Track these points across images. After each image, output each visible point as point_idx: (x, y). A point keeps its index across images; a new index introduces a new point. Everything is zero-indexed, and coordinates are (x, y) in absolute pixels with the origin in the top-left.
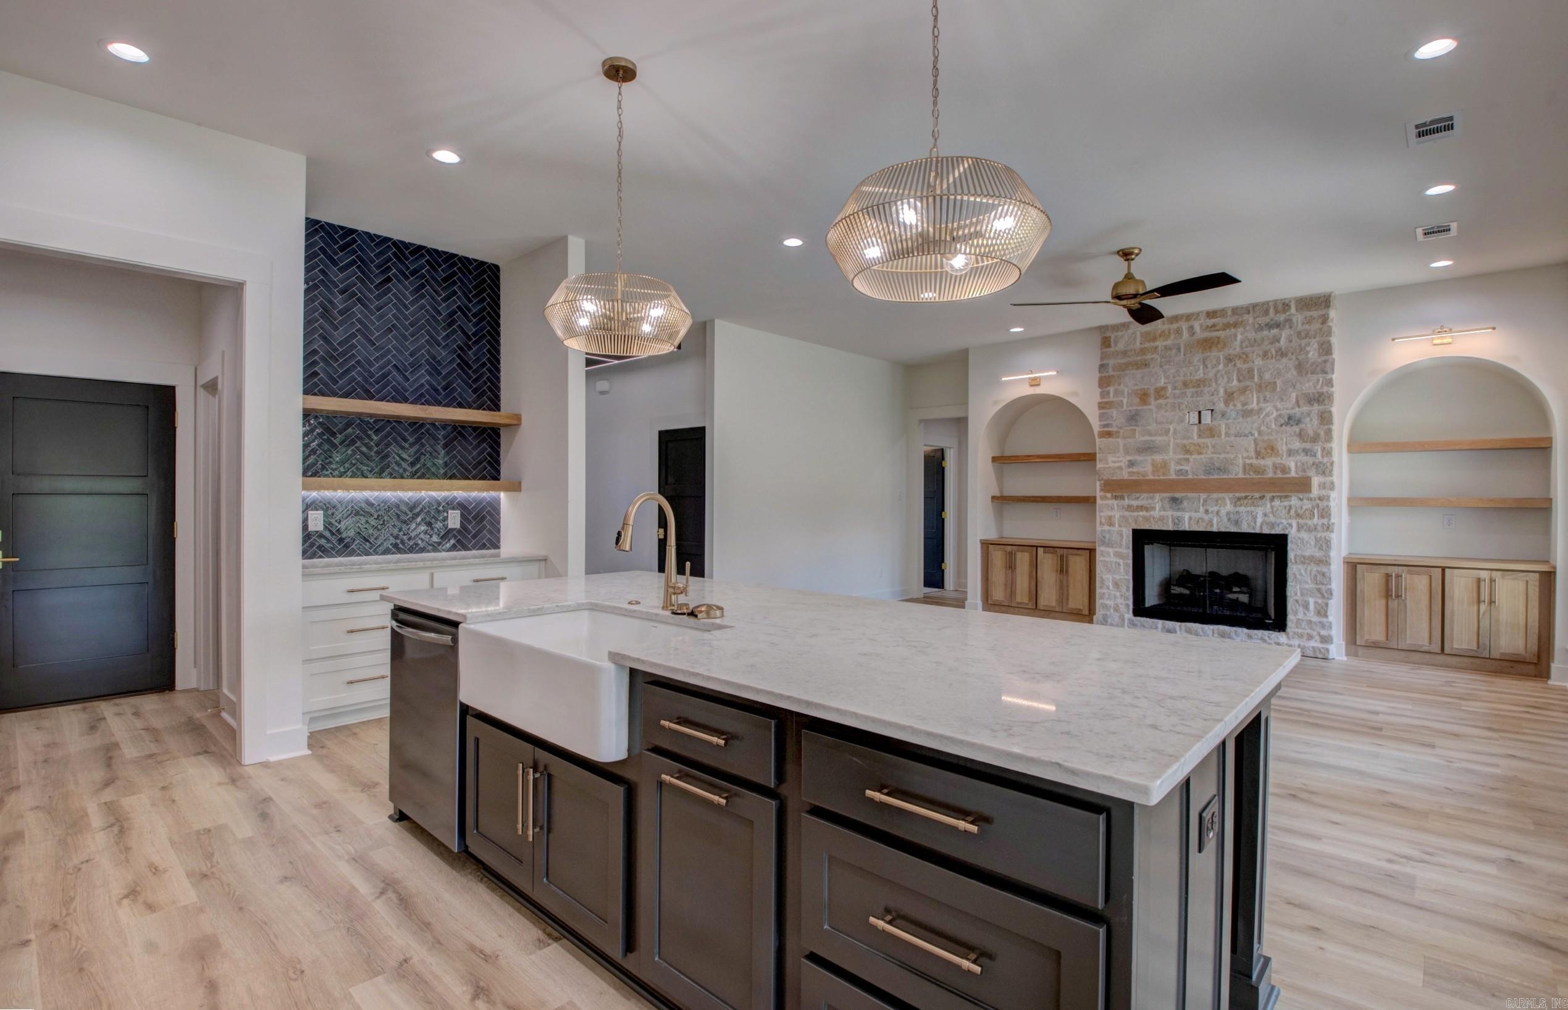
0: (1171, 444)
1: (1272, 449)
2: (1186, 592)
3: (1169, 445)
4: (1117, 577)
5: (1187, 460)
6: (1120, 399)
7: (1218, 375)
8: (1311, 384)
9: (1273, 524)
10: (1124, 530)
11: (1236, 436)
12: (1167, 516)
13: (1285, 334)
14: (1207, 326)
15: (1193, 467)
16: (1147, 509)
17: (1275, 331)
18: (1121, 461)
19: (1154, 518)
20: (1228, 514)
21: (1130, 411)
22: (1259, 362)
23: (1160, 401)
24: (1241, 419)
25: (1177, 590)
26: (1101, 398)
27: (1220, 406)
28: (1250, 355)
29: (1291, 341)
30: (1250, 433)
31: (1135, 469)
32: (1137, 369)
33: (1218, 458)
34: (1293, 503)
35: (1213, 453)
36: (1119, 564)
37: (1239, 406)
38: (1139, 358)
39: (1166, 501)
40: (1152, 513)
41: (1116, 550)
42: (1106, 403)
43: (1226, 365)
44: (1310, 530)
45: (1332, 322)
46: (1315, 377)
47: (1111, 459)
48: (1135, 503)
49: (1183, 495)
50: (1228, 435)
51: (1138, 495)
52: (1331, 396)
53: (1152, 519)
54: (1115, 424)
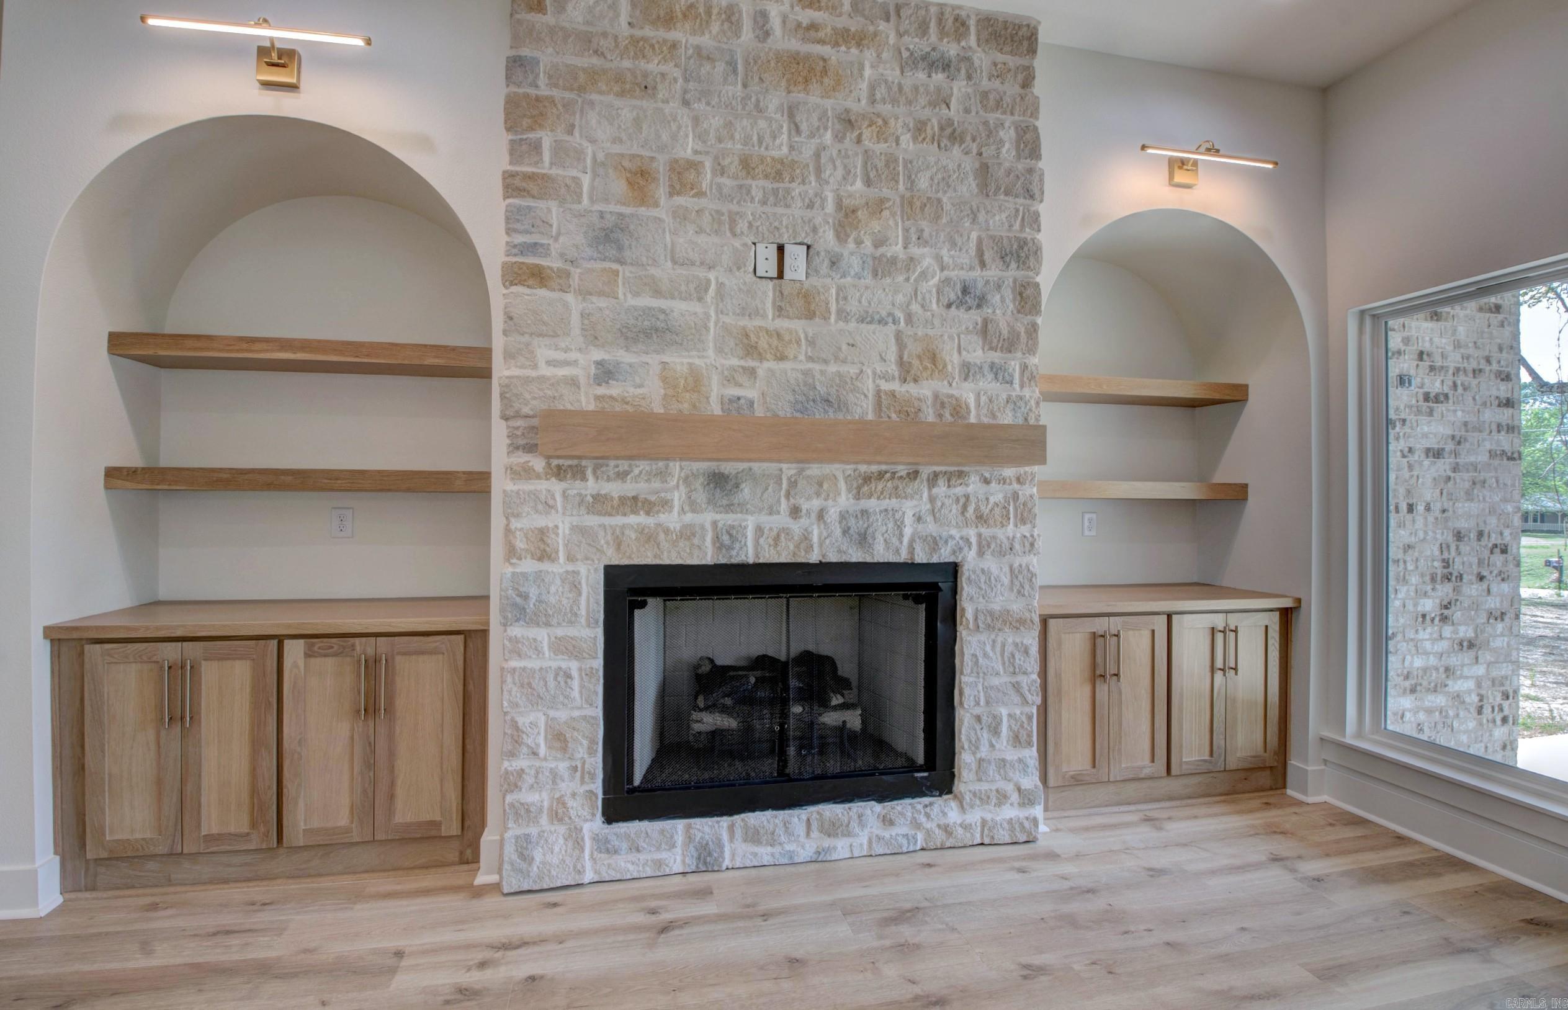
0: (712, 325)
1: (934, 358)
2: (729, 723)
3: (707, 328)
4: (562, 715)
5: (752, 373)
6: (574, 173)
7: (823, 160)
8: (1004, 216)
9: (935, 540)
10: (583, 569)
11: (862, 320)
12: (702, 527)
13: (959, 88)
14: (799, 25)
15: (765, 391)
16: (649, 507)
17: (939, 77)
18: (575, 363)
19: (667, 531)
20: (843, 516)
21: (602, 215)
22: (906, 139)
23: (680, 200)
24: (868, 280)
25: (708, 721)
26: (511, 163)
27: (827, 239)
28: (892, 122)
29: (967, 111)
30: (890, 314)
31: (614, 389)
32: (622, 94)
33: (822, 372)
34: (970, 489)
35: (810, 359)
36: (568, 676)
37: (868, 245)
38: (627, 64)
39: (698, 484)
40: (663, 518)
41: (560, 632)
42: (531, 177)
43: (839, 138)
44: (1001, 553)
45: (1040, 88)
46: (1010, 203)
47: (544, 352)
48: (614, 489)
49: (744, 465)
50: (842, 315)
51: (624, 465)
52: (1037, 251)
53: (662, 536)
54: (555, 248)
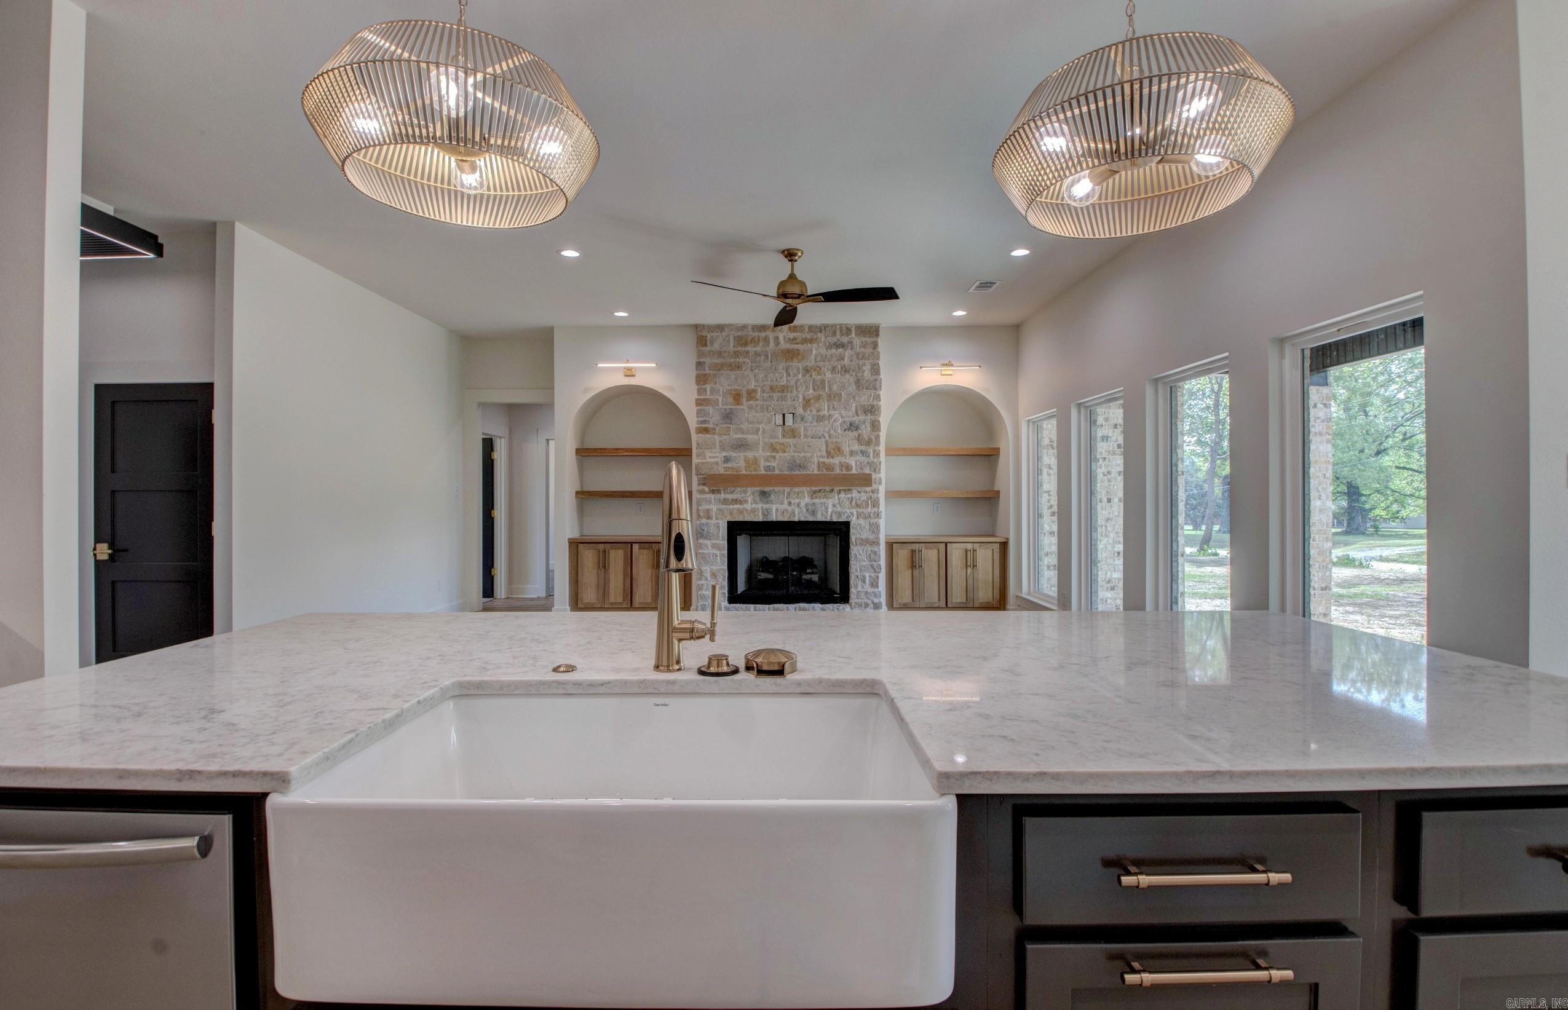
0: (761, 443)
1: (839, 449)
2: (770, 576)
3: (759, 444)
4: (715, 568)
5: (774, 457)
6: (716, 397)
7: (798, 383)
8: (866, 397)
9: (839, 513)
10: (720, 522)
11: (812, 438)
12: (758, 509)
13: (848, 353)
14: (789, 339)
15: (779, 464)
16: (740, 502)
17: (841, 350)
18: (717, 457)
19: (747, 510)
20: (806, 505)
21: (725, 409)
22: (829, 375)
23: (750, 402)
24: (815, 424)
25: (763, 576)
26: (698, 395)
27: (800, 411)
28: (823, 369)
29: (852, 361)
30: (823, 435)
31: (729, 465)
32: (731, 370)
33: (799, 456)
34: (854, 495)
35: (794, 452)
36: (716, 556)
37: (814, 412)
38: (733, 360)
39: (757, 495)
40: (745, 506)
41: (714, 542)
42: (704, 400)
43: (804, 376)
44: (865, 518)
45: (881, 348)
46: (869, 392)
47: (708, 454)
48: (730, 497)
49: (771, 488)
50: (806, 436)
51: (733, 489)
52: (879, 408)
53: (745, 512)
54: (711, 421)
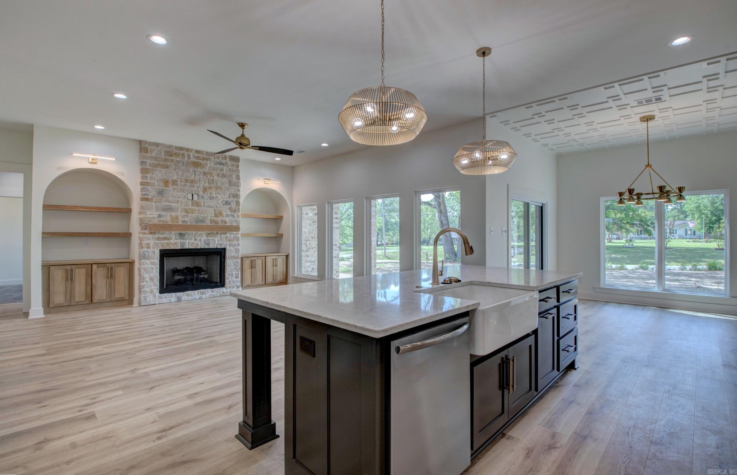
0: (180, 208)
1: (221, 213)
2: (182, 278)
3: (179, 209)
4: (152, 275)
5: (187, 216)
6: (154, 182)
7: (200, 180)
8: (233, 190)
9: (221, 244)
10: (156, 250)
11: (208, 207)
12: (178, 243)
13: (225, 168)
14: (196, 157)
15: (190, 219)
16: (168, 239)
17: (222, 166)
18: (154, 214)
19: (172, 243)
20: (204, 240)
21: (159, 189)
22: (216, 177)
23: (173, 186)
24: (209, 200)
25: (178, 277)
26: (142, 180)
27: (201, 193)
28: (213, 174)
29: (227, 172)
30: (213, 206)
31: (162, 219)
32: (163, 168)
33: (200, 216)
34: (228, 235)
35: (198, 213)
36: (153, 268)
37: (209, 194)
38: (164, 163)
39: (177, 235)
40: (170, 241)
41: (151, 261)
42: (146, 182)
43: (203, 176)
44: (233, 246)
45: (240, 168)
46: (235, 187)
47: (148, 213)
48: (161, 236)
49: (186, 232)
50: (204, 206)
51: (163, 232)
52: (239, 196)
53: (171, 244)
54: (150, 194)
